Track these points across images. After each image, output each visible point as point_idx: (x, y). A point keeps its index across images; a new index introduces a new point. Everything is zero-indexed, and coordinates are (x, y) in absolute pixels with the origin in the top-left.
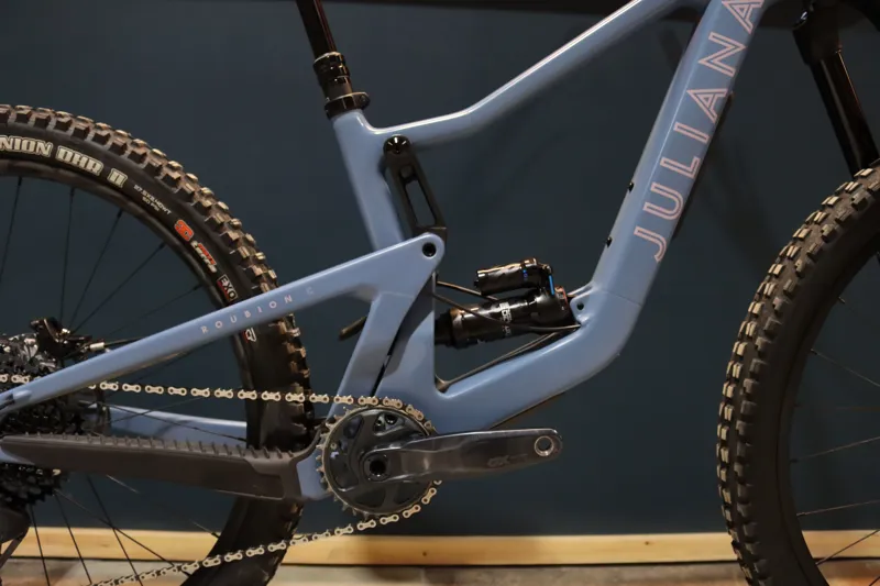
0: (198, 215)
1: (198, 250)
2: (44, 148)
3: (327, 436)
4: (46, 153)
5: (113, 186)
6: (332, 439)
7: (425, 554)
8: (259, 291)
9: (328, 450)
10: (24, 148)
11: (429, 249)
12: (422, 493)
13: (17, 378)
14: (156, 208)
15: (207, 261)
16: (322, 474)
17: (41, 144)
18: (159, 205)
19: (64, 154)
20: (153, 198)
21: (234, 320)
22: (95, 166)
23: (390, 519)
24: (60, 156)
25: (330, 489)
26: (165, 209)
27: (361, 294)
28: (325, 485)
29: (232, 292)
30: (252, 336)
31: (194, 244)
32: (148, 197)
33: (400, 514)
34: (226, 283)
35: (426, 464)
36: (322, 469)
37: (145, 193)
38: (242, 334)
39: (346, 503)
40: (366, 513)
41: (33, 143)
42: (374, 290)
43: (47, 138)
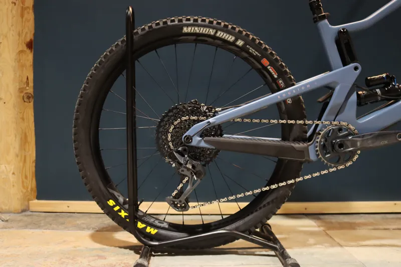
0: (271, 57)
1: (270, 70)
2: (212, 32)
3: (320, 136)
4: (212, 33)
5: (238, 46)
6: (322, 138)
7: (306, 209)
8: (293, 85)
9: (321, 141)
10: (204, 32)
11: (356, 68)
12: (353, 157)
13: (201, 118)
14: (255, 54)
15: (273, 73)
16: (317, 151)
17: (211, 30)
18: (256, 53)
19: (220, 34)
20: (254, 50)
21: (284, 95)
22: (231, 38)
23: (341, 167)
24: (218, 35)
25: (320, 156)
26: (258, 54)
27: (332, 85)
28: (318, 155)
29: (282, 85)
30: (289, 101)
31: (269, 67)
32: (252, 50)
33: (345, 165)
34: (281, 82)
35: (359, 144)
36: (318, 148)
37: (251, 48)
38: (285, 101)
39: (326, 161)
40: (333, 165)
41: (208, 30)
42: (337, 83)
43: (213, 28)
